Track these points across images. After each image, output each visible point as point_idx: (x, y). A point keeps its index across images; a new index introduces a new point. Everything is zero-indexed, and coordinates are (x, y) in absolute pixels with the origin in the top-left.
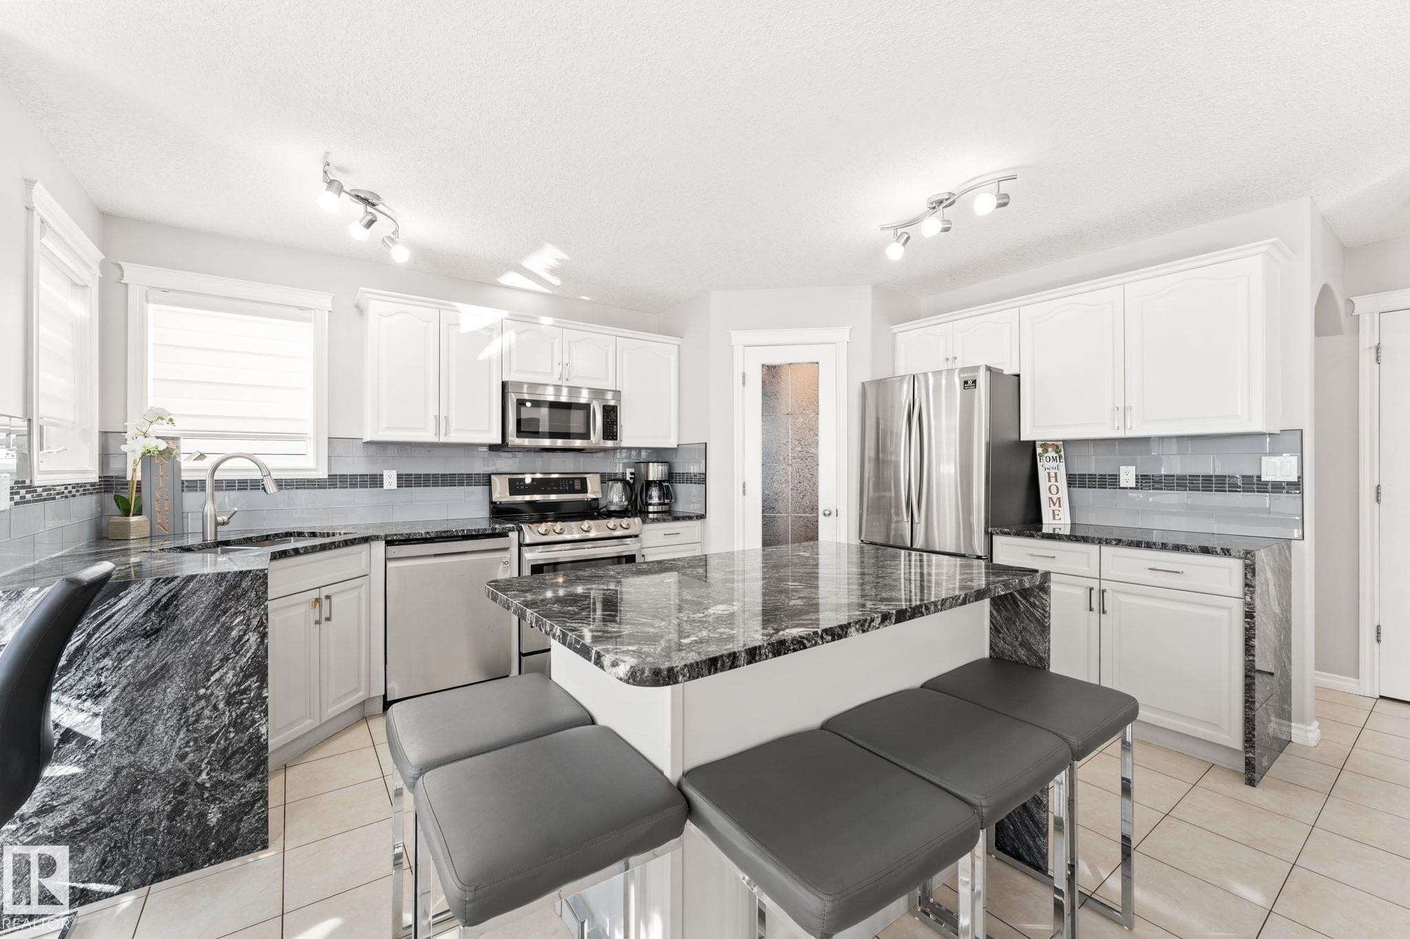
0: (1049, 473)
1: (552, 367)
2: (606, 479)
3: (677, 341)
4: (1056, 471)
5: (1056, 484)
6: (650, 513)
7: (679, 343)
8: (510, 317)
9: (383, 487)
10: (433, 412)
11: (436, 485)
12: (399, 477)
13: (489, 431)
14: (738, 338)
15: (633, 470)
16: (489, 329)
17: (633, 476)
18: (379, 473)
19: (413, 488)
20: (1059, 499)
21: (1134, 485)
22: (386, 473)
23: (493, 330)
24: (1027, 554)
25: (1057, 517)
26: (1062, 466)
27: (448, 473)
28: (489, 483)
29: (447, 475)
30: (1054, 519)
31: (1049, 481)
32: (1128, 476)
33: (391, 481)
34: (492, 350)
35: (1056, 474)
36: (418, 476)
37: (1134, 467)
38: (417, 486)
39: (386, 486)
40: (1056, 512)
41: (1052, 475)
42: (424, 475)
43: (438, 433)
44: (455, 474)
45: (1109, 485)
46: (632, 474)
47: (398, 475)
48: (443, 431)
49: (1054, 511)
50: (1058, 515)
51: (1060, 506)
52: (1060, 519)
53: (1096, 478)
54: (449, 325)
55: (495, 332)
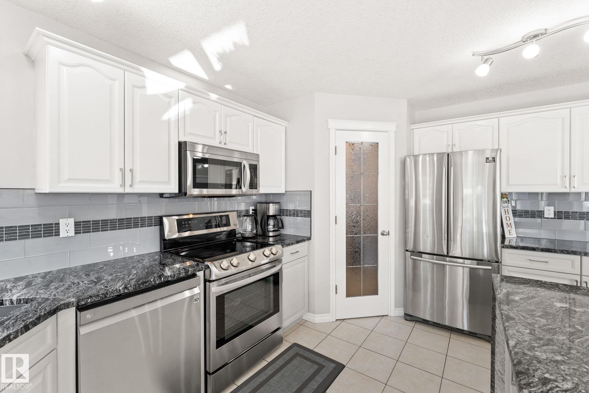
0: (505, 210)
1: (215, 134)
2: (240, 215)
3: (285, 123)
4: (508, 208)
5: (508, 215)
6: (271, 237)
7: (286, 125)
8: (185, 89)
9: (59, 235)
10: (118, 164)
11: (113, 228)
12: (77, 224)
13: (168, 182)
14: (333, 124)
15: (253, 208)
16: (168, 96)
17: (254, 212)
18: (54, 222)
19: (92, 233)
20: (510, 223)
21: (553, 217)
22: (62, 222)
23: (171, 97)
24: (527, 260)
25: (511, 234)
26: (510, 205)
27: (125, 218)
28: (161, 224)
29: (124, 219)
30: (510, 235)
31: (506, 214)
32: (549, 212)
33: (67, 228)
34: (171, 114)
35: (508, 210)
36: (96, 223)
37: (553, 207)
38: (95, 231)
39: (63, 234)
40: (510, 231)
41: (506, 211)
42: (102, 221)
43: (123, 185)
44: (131, 218)
45: (537, 216)
46: (253, 210)
47: (75, 222)
48: (128, 182)
49: (509, 230)
50: (511, 232)
51: (511, 228)
52: (512, 235)
53: (529, 212)
54: (134, 86)
55: (173, 100)
